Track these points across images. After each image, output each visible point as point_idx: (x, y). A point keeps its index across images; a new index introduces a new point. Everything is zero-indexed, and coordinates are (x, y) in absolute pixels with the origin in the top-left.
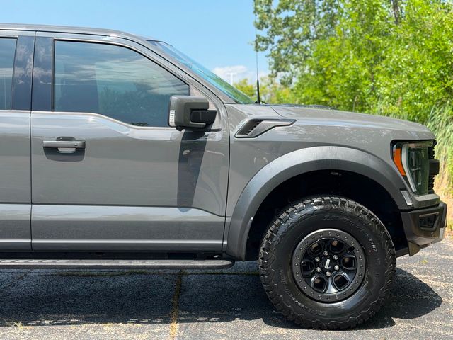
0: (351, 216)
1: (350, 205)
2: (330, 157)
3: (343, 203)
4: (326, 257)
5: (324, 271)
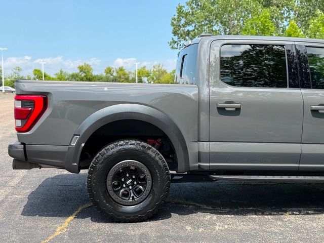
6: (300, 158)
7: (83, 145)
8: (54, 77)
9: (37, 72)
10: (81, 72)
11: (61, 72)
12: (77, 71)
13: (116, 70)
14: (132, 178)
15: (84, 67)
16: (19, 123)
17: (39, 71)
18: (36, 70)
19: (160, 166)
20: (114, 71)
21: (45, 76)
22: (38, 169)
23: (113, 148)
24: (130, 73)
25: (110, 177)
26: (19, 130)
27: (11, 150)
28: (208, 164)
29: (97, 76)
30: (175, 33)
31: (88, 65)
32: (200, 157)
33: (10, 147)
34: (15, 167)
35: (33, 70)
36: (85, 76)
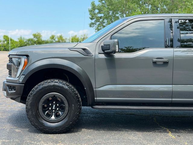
9: (5, 37)
10: (34, 37)
11: (21, 37)
13: (58, 37)
15: (37, 34)
17: (7, 37)
18: (5, 36)
20: (56, 38)
21: (11, 40)
24: (66, 39)
29: (45, 40)
31: (39, 34)
35: (3, 36)
36: (37, 41)
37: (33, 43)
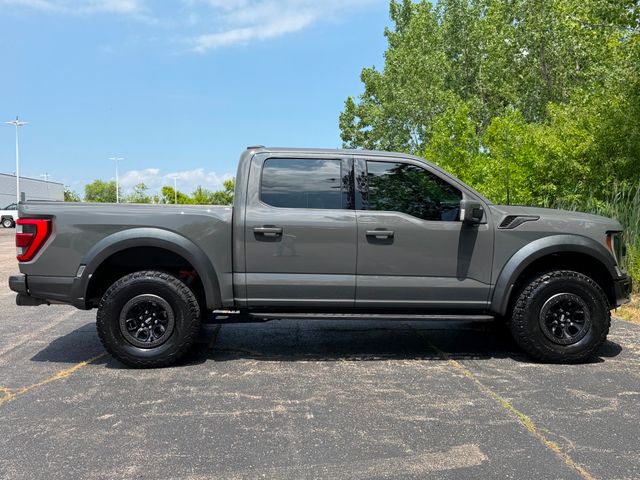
0: (582, 284)
1: (580, 277)
2: (567, 242)
3: (576, 275)
4: (562, 313)
5: (560, 322)
6: (354, 291)
7: (90, 276)
8: (191, 197)
9: (167, 191)
10: (228, 190)
11: (200, 190)
12: (224, 189)
14: (152, 316)
15: (232, 183)
16: (20, 251)
17: (170, 189)
18: (165, 188)
19: (183, 301)
21: (178, 196)
22: (46, 305)
23: (127, 281)
25: (123, 315)
26: (21, 259)
27: (13, 283)
28: (245, 300)
30: (346, 138)
32: (235, 290)
33: (12, 279)
34: (20, 302)
35: (161, 188)
37: (225, 201)
